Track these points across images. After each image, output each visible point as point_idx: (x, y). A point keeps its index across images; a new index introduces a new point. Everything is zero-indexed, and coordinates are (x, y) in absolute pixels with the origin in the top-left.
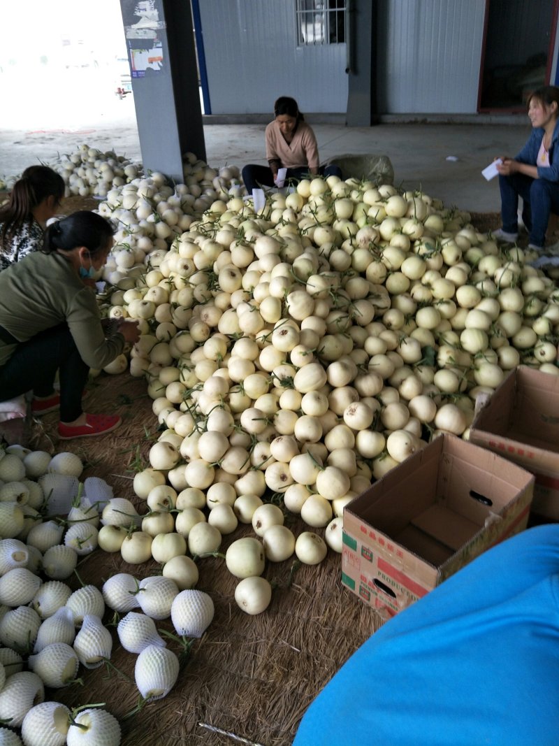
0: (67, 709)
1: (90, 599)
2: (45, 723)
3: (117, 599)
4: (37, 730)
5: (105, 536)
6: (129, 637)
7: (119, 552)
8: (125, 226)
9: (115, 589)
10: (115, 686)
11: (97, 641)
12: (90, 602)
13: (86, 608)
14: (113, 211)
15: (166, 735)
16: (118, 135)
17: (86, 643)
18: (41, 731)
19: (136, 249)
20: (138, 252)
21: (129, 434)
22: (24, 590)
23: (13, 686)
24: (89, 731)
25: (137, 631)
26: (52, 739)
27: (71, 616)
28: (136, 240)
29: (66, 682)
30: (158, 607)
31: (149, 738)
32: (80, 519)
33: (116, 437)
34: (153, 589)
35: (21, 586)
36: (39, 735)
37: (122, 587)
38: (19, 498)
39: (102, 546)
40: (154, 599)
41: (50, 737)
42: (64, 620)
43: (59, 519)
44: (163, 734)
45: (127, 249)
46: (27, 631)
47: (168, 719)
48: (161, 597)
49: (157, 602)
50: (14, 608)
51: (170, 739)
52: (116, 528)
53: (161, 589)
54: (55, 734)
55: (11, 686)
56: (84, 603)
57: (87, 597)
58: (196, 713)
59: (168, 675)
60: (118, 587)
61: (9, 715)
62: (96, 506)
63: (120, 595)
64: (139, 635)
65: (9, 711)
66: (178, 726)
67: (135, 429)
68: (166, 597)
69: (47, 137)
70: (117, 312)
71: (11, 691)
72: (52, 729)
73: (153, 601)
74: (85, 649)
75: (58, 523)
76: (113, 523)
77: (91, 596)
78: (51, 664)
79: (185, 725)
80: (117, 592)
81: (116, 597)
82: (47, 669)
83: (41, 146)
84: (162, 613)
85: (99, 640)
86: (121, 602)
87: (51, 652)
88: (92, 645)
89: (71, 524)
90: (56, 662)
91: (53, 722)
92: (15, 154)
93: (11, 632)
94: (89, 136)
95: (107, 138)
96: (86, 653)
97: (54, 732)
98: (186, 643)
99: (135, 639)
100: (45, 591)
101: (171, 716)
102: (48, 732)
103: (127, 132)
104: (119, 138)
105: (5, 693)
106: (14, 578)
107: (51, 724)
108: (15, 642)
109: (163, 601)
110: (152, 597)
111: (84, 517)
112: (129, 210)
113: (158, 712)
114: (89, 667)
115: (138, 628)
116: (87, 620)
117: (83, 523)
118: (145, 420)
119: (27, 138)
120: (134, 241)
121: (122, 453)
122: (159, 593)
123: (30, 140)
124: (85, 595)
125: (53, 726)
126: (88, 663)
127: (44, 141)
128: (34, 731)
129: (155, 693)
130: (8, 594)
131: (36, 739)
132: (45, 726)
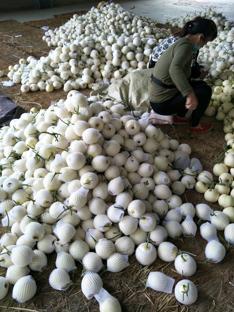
0: (177, 249)
1: (191, 209)
2: (169, 250)
3: (202, 214)
4: (165, 251)
5: (199, 185)
6: (205, 232)
7: (203, 194)
8: (225, 50)
9: (202, 209)
10: (194, 248)
11: (192, 227)
12: (191, 210)
13: (189, 212)
14: (221, 42)
15: (214, 279)
16: (220, 6)
17: (187, 227)
18: (167, 253)
19: (228, 62)
20: (228, 63)
21: (211, 144)
22: (166, 194)
23: (158, 230)
24: (186, 262)
25: (210, 231)
26: (170, 257)
27: (182, 213)
28: (229, 58)
29: (175, 237)
30: (220, 225)
31: (206, 276)
32: (189, 174)
33: (205, 144)
34: (220, 217)
35: (165, 192)
36: (165, 254)
37: (205, 210)
38: (167, 157)
39: (196, 188)
40: (219, 221)
41: (169, 257)
42: (179, 213)
43: (181, 171)
44: (213, 278)
45: (224, 61)
46: (164, 210)
47: (216, 273)
48: (222, 222)
49: (220, 223)
50: (160, 200)
51: (215, 282)
52: (204, 184)
53: (223, 218)
54: (171, 256)
55: (157, 230)
56: (189, 210)
57: (190, 208)
58: (229, 277)
59: (221, 256)
60: (204, 209)
61: (154, 240)
62: (197, 172)
63: (204, 213)
64: (210, 233)
65: (155, 238)
66: (220, 278)
67: (215, 143)
68: (225, 222)
69: (188, 3)
70: (218, 89)
71: (157, 232)
72: (171, 254)
73: (218, 222)
74: (186, 228)
75: (180, 172)
76: (203, 181)
77: (192, 208)
78: (173, 228)
79: (223, 280)
80: (203, 211)
81: (202, 213)
82: (171, 229)
83: (185, 6)
84: (220, 228)
85: (193, 227)
86: (203, 216)
87: (174, 224)
88: (189, 228)
89: (185, 174)
90: (175, 229)
91: (172, 252)
92: (174, 9)
93: (158, 208)
94: (207, 5)
95: (215, 7)
96: (186, 230)
97: (171, 255)
98: (229, 245)
99: (208, 234)
100: (173, 198)
101: (217, 272)
102: (169, 254)
103: (225, 6)
104: (221, 8)
105: (155, 231)
106: (163, 188)
107: (171, 252)
108: (158, 213)
109: (222, 223)
110: (218, 220)
111: (191, 174)
112: (229, 42)
113: (212, 268)
114: (185, 236)
115: (210, 230)
116: (188, 217)
117: (190, 176)
118: (220, 141)
119: (179, 2)
120: (228, 57)
121: (207, 152)
122: (222, 220)
123: (180, 3)
124: (189, 207)
125: (172, 253)
126: (185, 234)
127: (187, 5)
128: (164, 251)
129: (213, 260)
130: (159, 193)
131: (164, 255)
132: (169, 252)
